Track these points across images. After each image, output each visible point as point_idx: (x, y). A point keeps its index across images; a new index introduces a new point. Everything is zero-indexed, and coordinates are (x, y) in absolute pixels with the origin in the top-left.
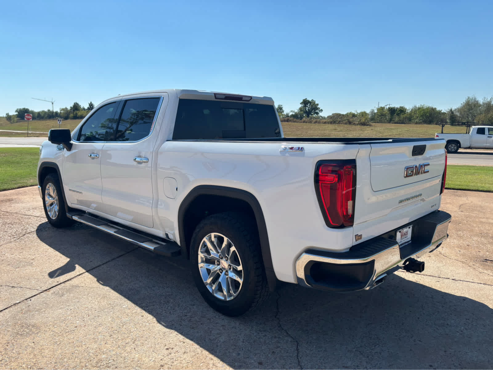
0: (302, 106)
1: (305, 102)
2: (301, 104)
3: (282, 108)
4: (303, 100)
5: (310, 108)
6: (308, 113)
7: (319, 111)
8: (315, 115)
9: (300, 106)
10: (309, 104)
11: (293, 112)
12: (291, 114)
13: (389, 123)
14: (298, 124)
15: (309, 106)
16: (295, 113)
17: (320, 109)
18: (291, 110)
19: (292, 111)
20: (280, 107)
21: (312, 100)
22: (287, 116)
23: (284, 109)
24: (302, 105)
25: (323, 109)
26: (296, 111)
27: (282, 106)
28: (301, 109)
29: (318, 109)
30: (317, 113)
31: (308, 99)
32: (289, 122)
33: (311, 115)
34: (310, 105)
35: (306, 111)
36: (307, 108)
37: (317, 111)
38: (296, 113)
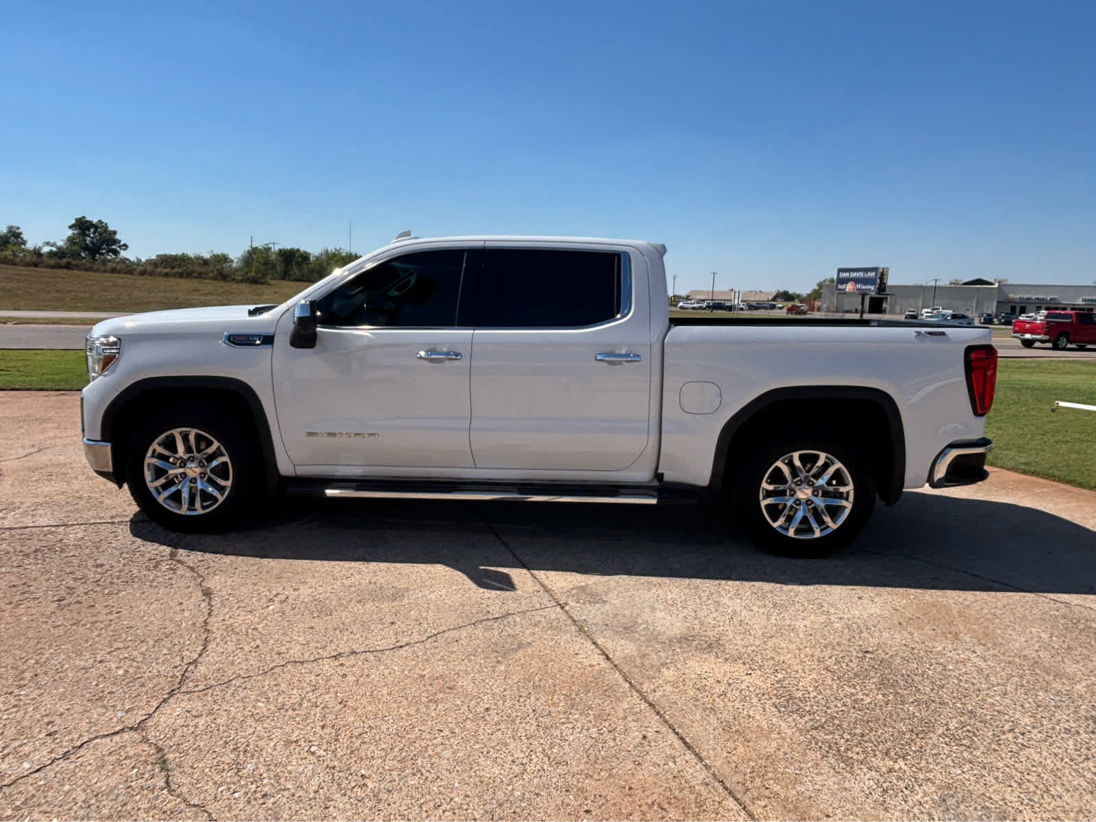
0: (74, 234)
1: (82, 225)
2: (70, 227)
3: (20, 234)
4: (77, 220)
5: (95, 240)
6: (94, 250)
7: (120, 247)
8: (110, 256)
9: (70, 233)
10: (92, 230)
11: (52, 246)
12: (46, 249)
13: (283, 278)
14: (97, 274)
15: (92, 235)
16: (57, 248)
17: (122, 243)
18: (47, 241)
19: (48, 244)
20: (15, 232)
21: (100, 222)
22: (37, 252)
23: (25, 237)
24: (75, 232)
25: (128, 244)
26: (60, 243)
27: (18, 228)
28: (71, 240)
29: (116, 242)
30: (116, 252)
31: (88, 219)
32: (73, 269)
33: (101, 254)
34: (94, 233)
35: (87, 245)
36: (88, 239)
37: (114, 247)
38: (60, 248)
